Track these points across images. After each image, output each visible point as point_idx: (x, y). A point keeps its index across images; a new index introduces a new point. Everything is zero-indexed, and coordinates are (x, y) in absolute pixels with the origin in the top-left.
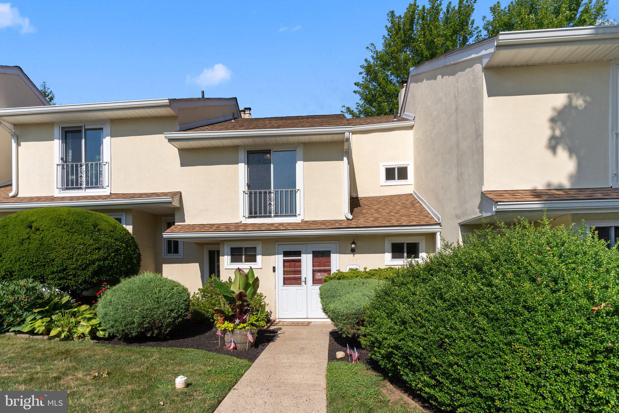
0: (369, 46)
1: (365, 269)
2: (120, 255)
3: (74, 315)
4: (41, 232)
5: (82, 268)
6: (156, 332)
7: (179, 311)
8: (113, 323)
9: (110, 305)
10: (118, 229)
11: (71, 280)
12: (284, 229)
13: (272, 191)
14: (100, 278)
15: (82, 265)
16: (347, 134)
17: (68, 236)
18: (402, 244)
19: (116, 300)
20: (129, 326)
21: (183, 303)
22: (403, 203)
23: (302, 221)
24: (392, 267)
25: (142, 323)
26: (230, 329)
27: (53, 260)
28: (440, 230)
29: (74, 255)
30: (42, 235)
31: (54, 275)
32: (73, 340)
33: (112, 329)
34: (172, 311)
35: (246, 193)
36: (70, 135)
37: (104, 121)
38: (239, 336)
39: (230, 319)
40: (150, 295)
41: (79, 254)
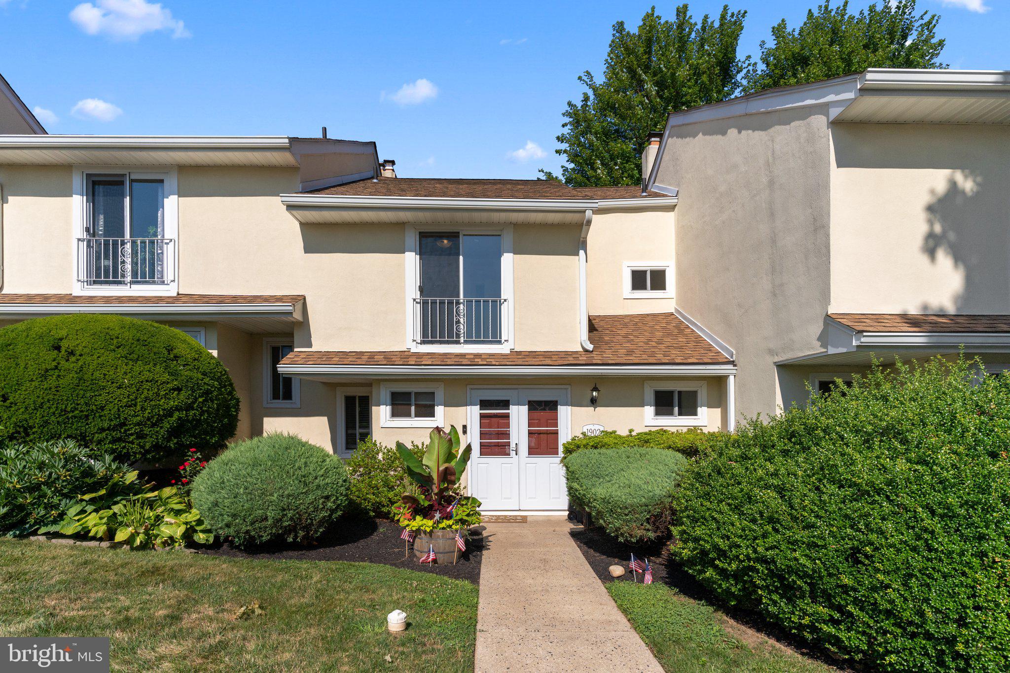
0: (582, 75)
1: (631, 431)
2: (212, 401)
3: (151, 504)
4: (79, 357)
5: (152, 422)
6: (301, 533)
7: (337, 498)
8: (230, 519)
9: (222, 489)
10: (204, 356)
11: (132, 443)
12: (485, 363)
13: (462, 301)
14: (181, 441)
15: (152, 417)
16: (588, 213)
17: (126, 365)
18: (671, 393)
19: (232, 480)
20: (257, 525)
21: (342, 486)
22: (664, 328)
23: (512, 351)
24: (665, 428)
25: (281, 520)
26: (428, 530)
27: (102, 408)
28: (734, 372)
29: (139, 400)
30: (80, 363)
31: (104, 434)
32: (155, 549)
33: (226, 529)
34: (327, 498)
35: (417, 303)
36: (100, 189)
37: (166, 168)
38: (441, 541)
39: (426, 513)
40: (291, 471)
41: (146, 398)
